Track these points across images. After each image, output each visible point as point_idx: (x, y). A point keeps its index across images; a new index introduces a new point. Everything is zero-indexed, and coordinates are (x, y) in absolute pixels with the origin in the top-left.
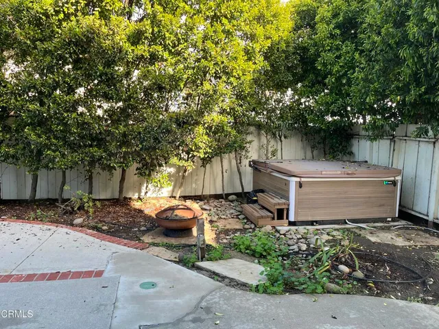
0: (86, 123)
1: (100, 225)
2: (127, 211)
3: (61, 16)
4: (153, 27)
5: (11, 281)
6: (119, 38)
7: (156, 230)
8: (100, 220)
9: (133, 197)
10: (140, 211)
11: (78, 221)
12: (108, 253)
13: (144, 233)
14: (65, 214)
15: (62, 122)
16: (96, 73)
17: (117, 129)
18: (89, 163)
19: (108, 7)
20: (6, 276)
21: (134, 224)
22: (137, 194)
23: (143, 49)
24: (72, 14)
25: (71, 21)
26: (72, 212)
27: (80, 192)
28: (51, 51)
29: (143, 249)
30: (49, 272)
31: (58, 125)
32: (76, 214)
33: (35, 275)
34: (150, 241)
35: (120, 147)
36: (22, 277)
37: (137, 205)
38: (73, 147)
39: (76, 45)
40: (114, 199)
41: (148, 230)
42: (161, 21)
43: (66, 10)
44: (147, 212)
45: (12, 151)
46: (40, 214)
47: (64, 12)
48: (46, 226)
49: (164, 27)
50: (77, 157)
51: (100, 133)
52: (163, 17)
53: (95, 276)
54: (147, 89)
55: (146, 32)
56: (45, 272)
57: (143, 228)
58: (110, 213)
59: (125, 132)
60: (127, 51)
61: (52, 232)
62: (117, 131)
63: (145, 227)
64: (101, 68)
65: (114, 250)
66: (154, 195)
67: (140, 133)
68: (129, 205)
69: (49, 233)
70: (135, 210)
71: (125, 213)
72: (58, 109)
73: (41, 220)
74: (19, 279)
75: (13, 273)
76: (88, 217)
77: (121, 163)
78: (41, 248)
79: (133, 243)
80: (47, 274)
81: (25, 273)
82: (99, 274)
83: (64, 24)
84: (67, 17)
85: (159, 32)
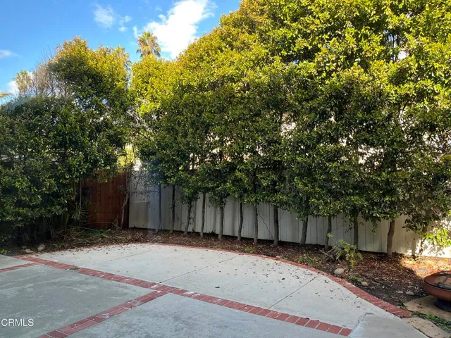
0: (346, 171)
1: (359, 280)
2: (395, 269)
3: (324, 74)
4: (418, 62)
5: (268, 316)
6: (379, 82)
7: (426, 298)
8: (361, 274)
9: (406, 254)
10: (411, 272)
11: (339, 271)
12: (362, 312)
13: (410, 298)
14: (328, 261)
15: (325, 171)
16: (356, 120)
17: (379, 176)
18: (350, 211)
19: (369, 55)
20: (265, 310)
21: (400, 285)
22: (410, 251)
23: (408, 88)
24: (333, 70)
25: (332, 77)
26: (334, 261)
27: (341, 241)
28: (315, 108)
29: (404, 317)
30: (300, 316)
31: (321, 174)
32: (338, 263)
33: (288, 315)
34: (415, 309)
35: (384, 195)
36: (276, 315)
37: (408, 263)
38: (336, 195)
39: (336, 98)
40: (383, 253)
41: (415, 296)
42: (427, 53)
43: (327, 68)
44: (418, 273)
45: (285, 198)
46: (306, 258)
47: (326, 71)
48: (309, 271)
49: (431, 59)
50: (339, 205)
51: (362, 181)
52: (430, 47)
53: (342, 334)
54: (414, 130)
55: (411, 69)
56: (296, 315)
57: (409, 293)
58: (374, 267)
59: (388, 179)
60: (388, 94)
61: (313, 277)
62: (379, 179)
63: (413, 291)
64: (360, 116)
65: (368, 311)
66: (433, 255)
67: (405, 180)
68: (398, 262)
69: (310, 278)
70: (405, 269)
71: (391, 271)
72: (321, 160)
73: (307, 265)
74: (274, 315)
75: (270, 309)
76: (350, 268)
77: (385, 213)
78: (299, 291)
79: (393, 307)
80: (298, 317)
81: (280, 312)
82: (347, 332)
83: (327, 82)
84: (329, 74)
85: (426, 65)
